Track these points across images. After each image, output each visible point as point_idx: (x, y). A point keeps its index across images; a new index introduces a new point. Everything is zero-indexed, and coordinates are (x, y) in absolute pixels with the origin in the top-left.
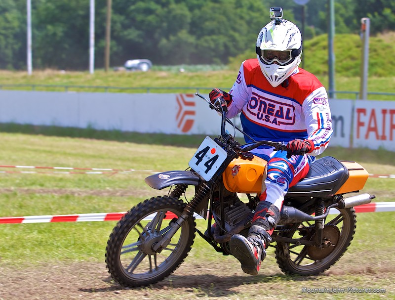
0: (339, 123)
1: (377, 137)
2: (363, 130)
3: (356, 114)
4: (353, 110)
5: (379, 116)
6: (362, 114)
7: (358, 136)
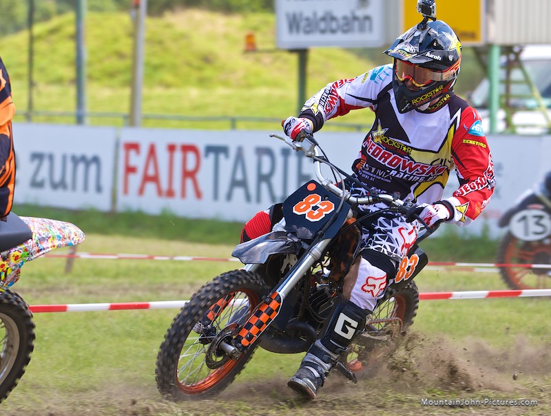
0: (93, 168)
1: (160, 192)
2: (135, 180)
3: (122, 153)
4: (117, 145)
5: (162, 155)
6: (132, 153)
7: (126, 191)
